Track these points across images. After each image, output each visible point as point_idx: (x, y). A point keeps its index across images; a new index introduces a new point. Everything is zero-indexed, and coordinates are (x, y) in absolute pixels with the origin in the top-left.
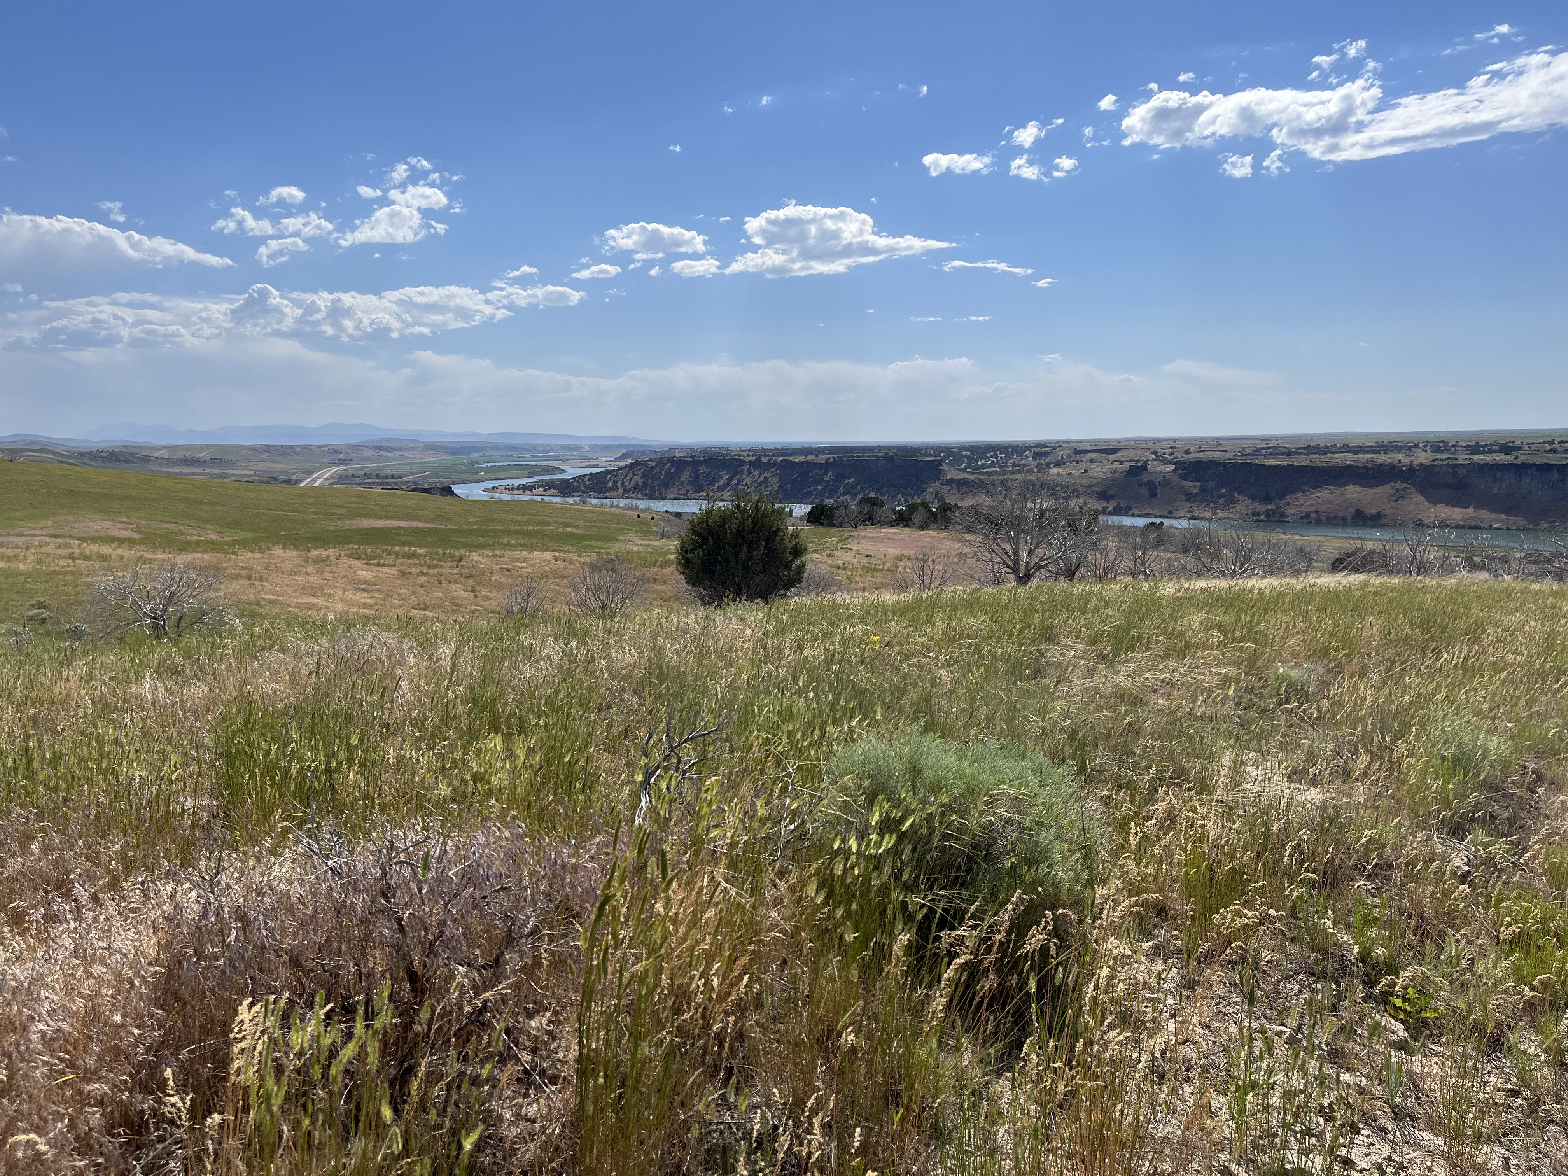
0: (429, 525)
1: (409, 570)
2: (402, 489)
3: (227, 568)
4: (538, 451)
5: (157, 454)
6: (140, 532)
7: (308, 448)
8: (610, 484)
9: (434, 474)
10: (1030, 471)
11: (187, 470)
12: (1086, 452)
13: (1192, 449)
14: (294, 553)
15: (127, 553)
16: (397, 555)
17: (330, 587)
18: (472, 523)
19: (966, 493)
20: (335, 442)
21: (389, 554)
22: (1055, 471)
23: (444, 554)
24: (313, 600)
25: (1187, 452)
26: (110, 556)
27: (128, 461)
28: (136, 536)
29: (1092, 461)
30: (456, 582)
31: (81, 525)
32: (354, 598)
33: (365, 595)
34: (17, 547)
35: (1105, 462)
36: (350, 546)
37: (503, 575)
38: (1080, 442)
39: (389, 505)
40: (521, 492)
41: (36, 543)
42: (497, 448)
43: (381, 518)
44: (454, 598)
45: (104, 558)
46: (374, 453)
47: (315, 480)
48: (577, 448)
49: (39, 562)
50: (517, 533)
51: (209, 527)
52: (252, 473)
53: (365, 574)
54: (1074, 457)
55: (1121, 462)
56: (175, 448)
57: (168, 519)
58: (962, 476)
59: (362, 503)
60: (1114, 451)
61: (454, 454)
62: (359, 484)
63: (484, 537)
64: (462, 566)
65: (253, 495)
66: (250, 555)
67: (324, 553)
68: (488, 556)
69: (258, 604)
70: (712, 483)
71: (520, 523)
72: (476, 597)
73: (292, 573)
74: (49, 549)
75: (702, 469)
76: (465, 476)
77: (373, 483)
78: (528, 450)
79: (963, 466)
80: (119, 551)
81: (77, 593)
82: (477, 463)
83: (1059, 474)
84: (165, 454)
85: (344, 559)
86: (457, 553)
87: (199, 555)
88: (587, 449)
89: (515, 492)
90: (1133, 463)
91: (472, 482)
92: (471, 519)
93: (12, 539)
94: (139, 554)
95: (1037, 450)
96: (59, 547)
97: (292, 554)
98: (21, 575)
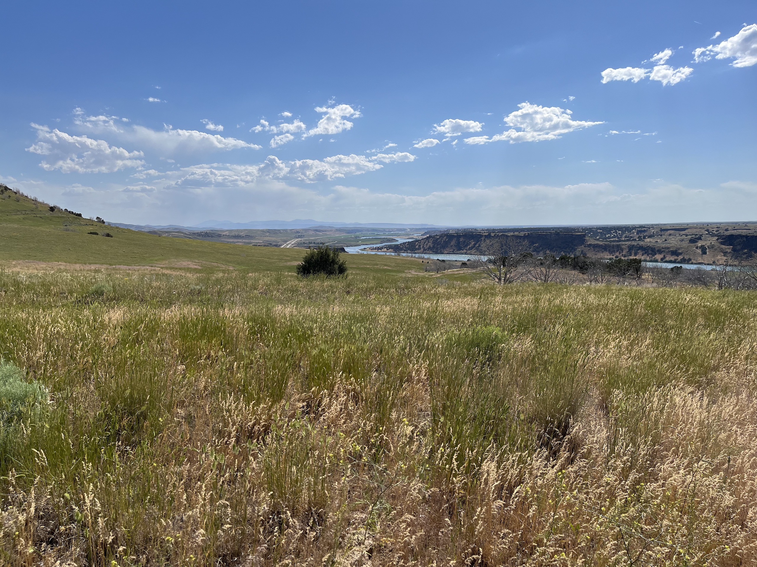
4: (387, 232)
8: (417, 247)
9: (338, 242)
10: (635, 240)
11: (236, 240)
12: (667, 230)
13: (730, 228)
19: (598, 251)
20: (298, 228)
22: (648, 240)
25: (727, 230)
27: (212, 237)
28: (199, 268)
29: (670, 235)
31: (179, 263)
35: (678, 235)
38: (665, 225)
40: (376, 250)
42: (368, 230)
46: (313, 233)
47: (287, 245)
48: (404, 230)
54: (660, 233)
55: (687, 235)
57: (214, 261)
58: (596, 242)
60: (684, 229)
61: (349, 233)
65: (253, 251)
70: (466, 246)
75: (461, 239)
76: (353, 243)
78: (382, 231)
79: (598, 238)
82: (358, 237)
83: (650, 242)
88: (409, 230)
90: (693, 236)
95: (639, 229)
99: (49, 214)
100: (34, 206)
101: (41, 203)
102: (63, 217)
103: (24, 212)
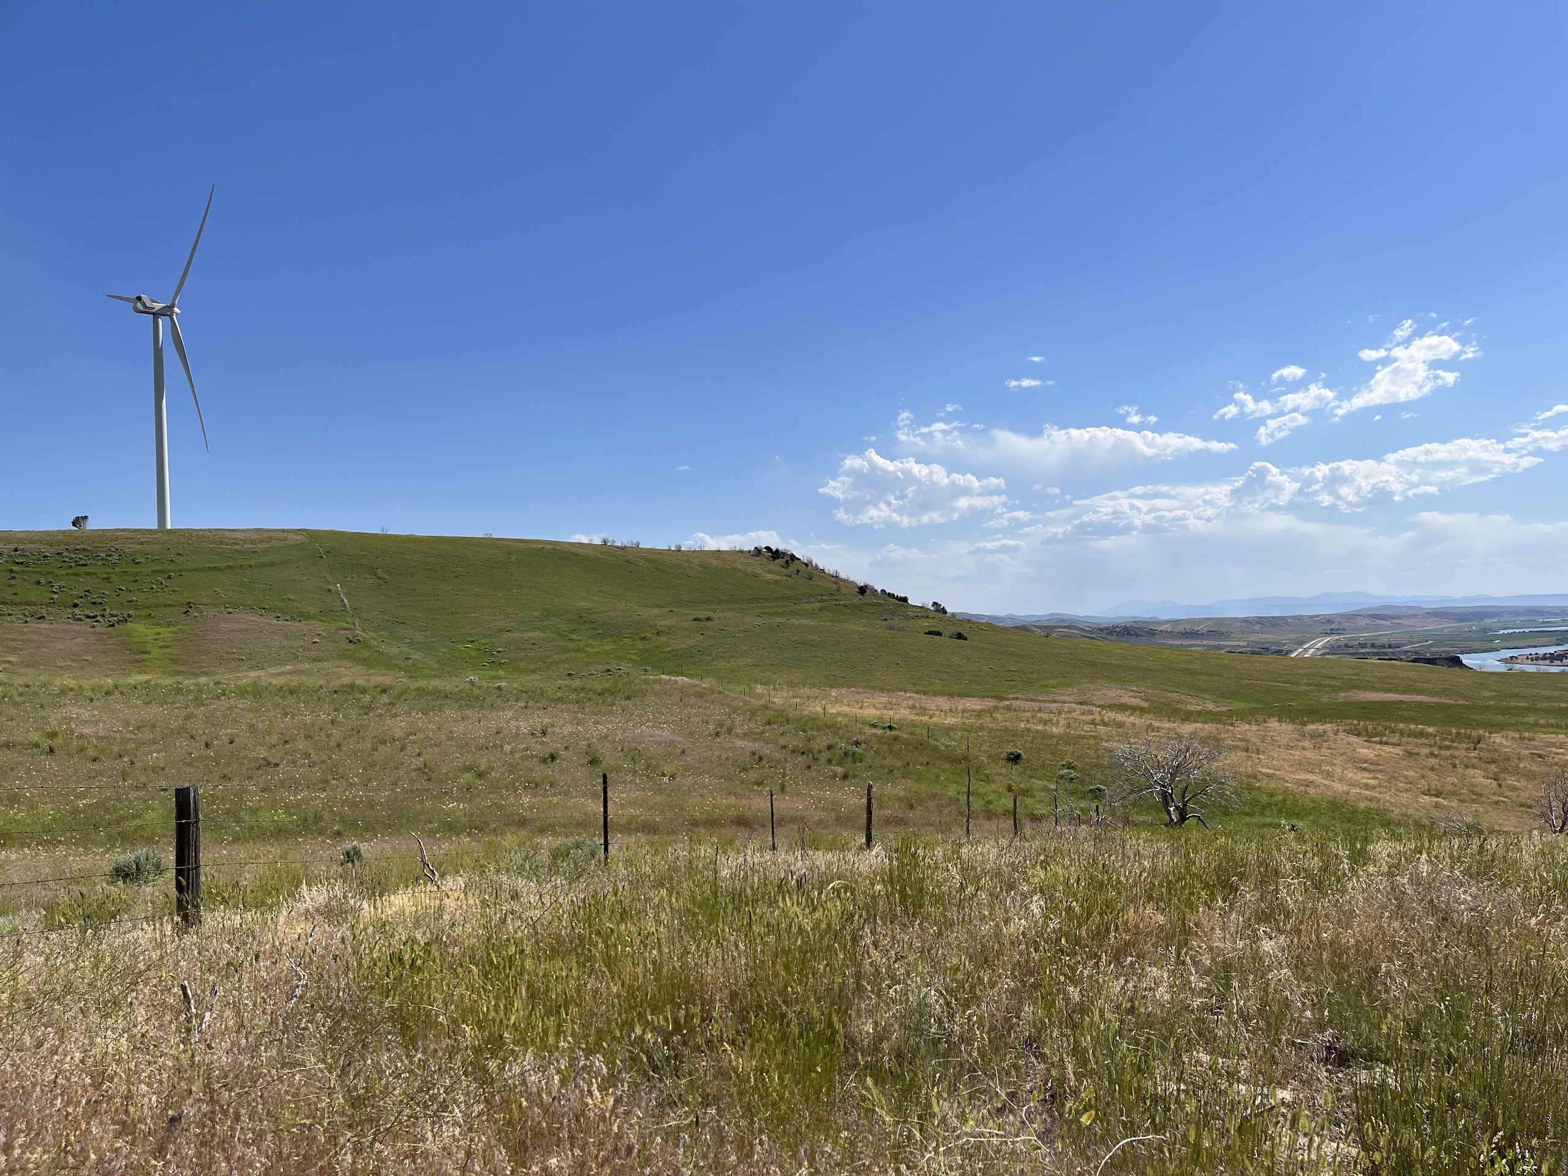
0: (1435, 700)
1: (1416, 750)
2: (1401, 660)
3: (1225, 739)
5: (1161, 628)
6: (1147, 700)
7: (1300, 618)
9: (1439, 642)
11: (1186, 642)
14: (1291, 727)
15: (1137, 720)
16: (1402, 733)
17: (1328, 764)
18: (1487, 699)
20: (1328, 611)
21: (1393, 732)
23: (1458, 734)
24: (1311, 777)
26: (1125, 723)
27: (1137, 635)
28: (1145, 704)
30: (1474, 767)
31: (1100, 693)
32: (1355, 777)
33: (1367, 775)
34: (1051, 712)
36: (1349, 721)
37: (1533, 761)
39: (1388, 677)
40: (1547, 662)
41: (1066, 709)
42: (1516, 612)
43: (1378, 690)
44: (1472, 785)
45: (1120, 725)
46: (1369, 622)
47: (1306, 650)
49: (1068, 726)
50: (1546, 711)
51: (1206, 696)
52: (1245, 644)
53: (1367, 752)
56: (1176, 622)
57: (1170, 688)
59: (1357, 674)
61: (1461, 620)
62: (1353, 654)
63: (1504, 715)
64: (1482, 749)
65: (1247, 666)
66: (1247, 727)
67: (1321, 728)
68: (1513, 739)
69: (1255, 778)
71: (1549, 699)
72: (1500, 786)
73: (1289, 747)
74: (1075, 715)
76: (1475, 645)
77: (1368, 653)
78: (1555, 615)
80: (1132, 719)
81: (1098, 757)
82: (1490, 630)
84: (1168, 627)
85: (1342, 735)
86: (1474, 733)
87: (1200, 725)
89: (1540, 662)
91: (1484, 651)
92: (1486, 694)
93: (1048, 704)
94: (1148, 722)
96: (1084, 713)
97: (1287, 727)
98: (1054, 737)
99: (857, 599)
100: (835, 586)
101: (844, 581)
102: (880, 604)
103: (819, 598)
